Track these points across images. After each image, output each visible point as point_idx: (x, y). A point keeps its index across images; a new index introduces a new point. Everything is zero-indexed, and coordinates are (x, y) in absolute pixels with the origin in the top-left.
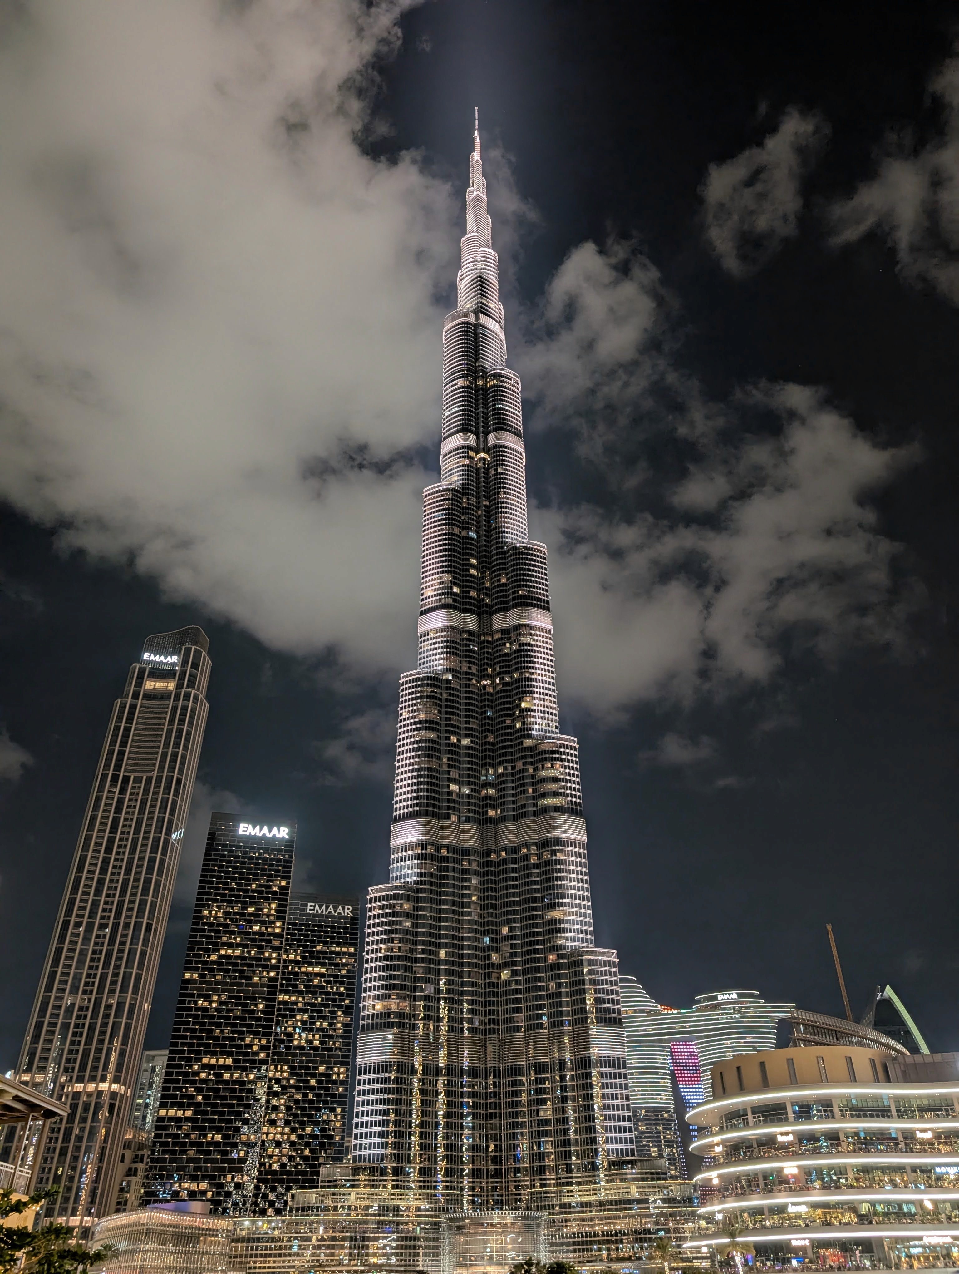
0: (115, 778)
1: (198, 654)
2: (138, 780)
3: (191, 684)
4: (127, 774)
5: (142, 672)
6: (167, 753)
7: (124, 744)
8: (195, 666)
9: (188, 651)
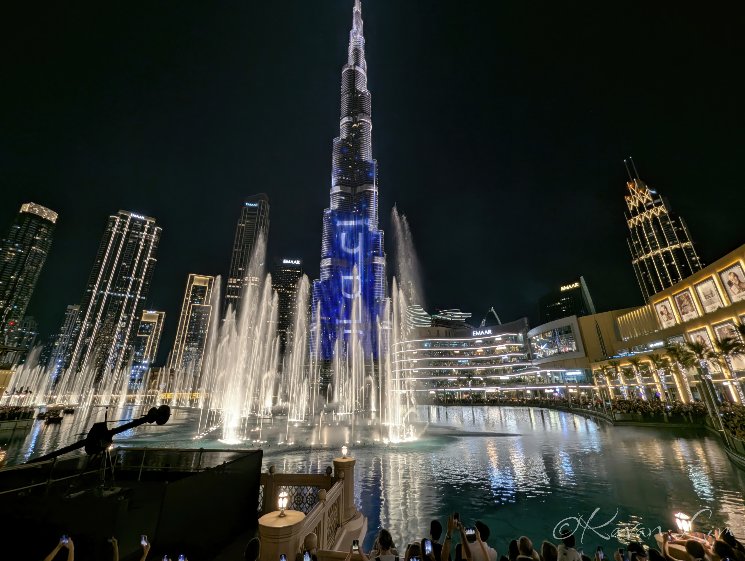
0: (240, 245)
1: (264, 203)
2: (248, 246)
3: (263, 214)
4: (244, 244)
5: (246, 209)
7: (242, 234)
8: (264, 207)
9: (261, 202)
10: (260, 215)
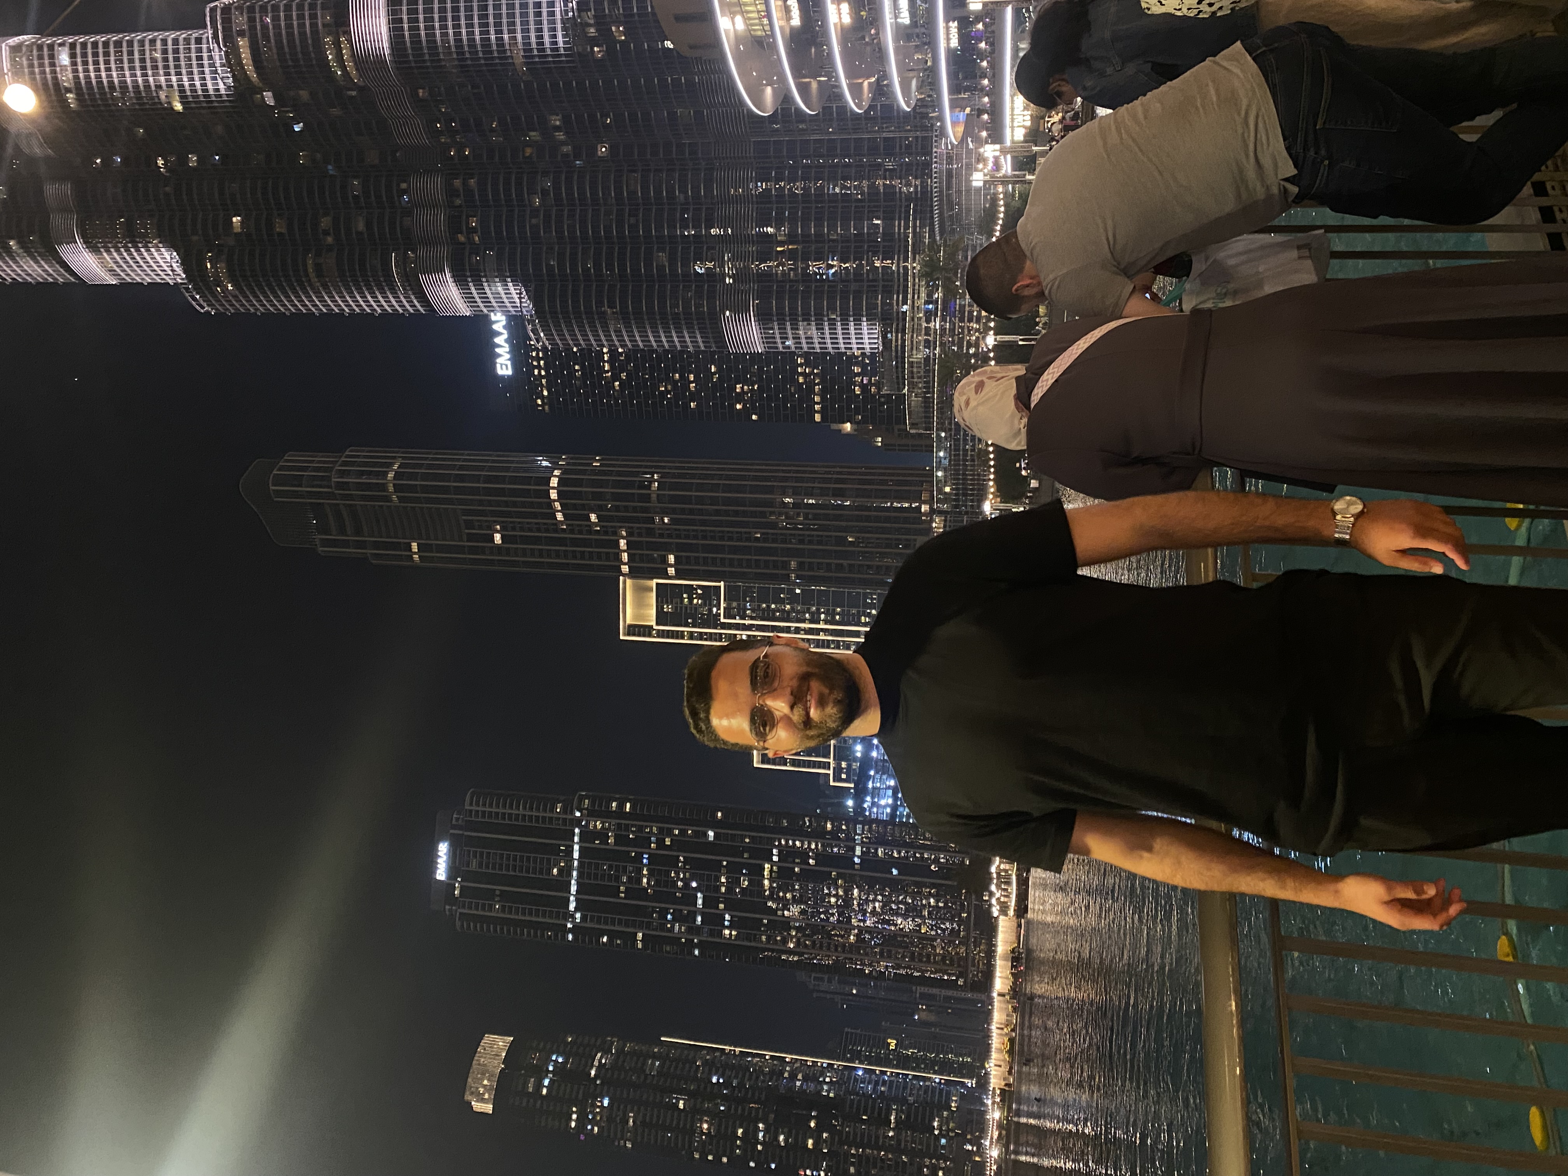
2: (469, 525)
4: (465, 537)
9: (278, 493)
10: (333, 493)
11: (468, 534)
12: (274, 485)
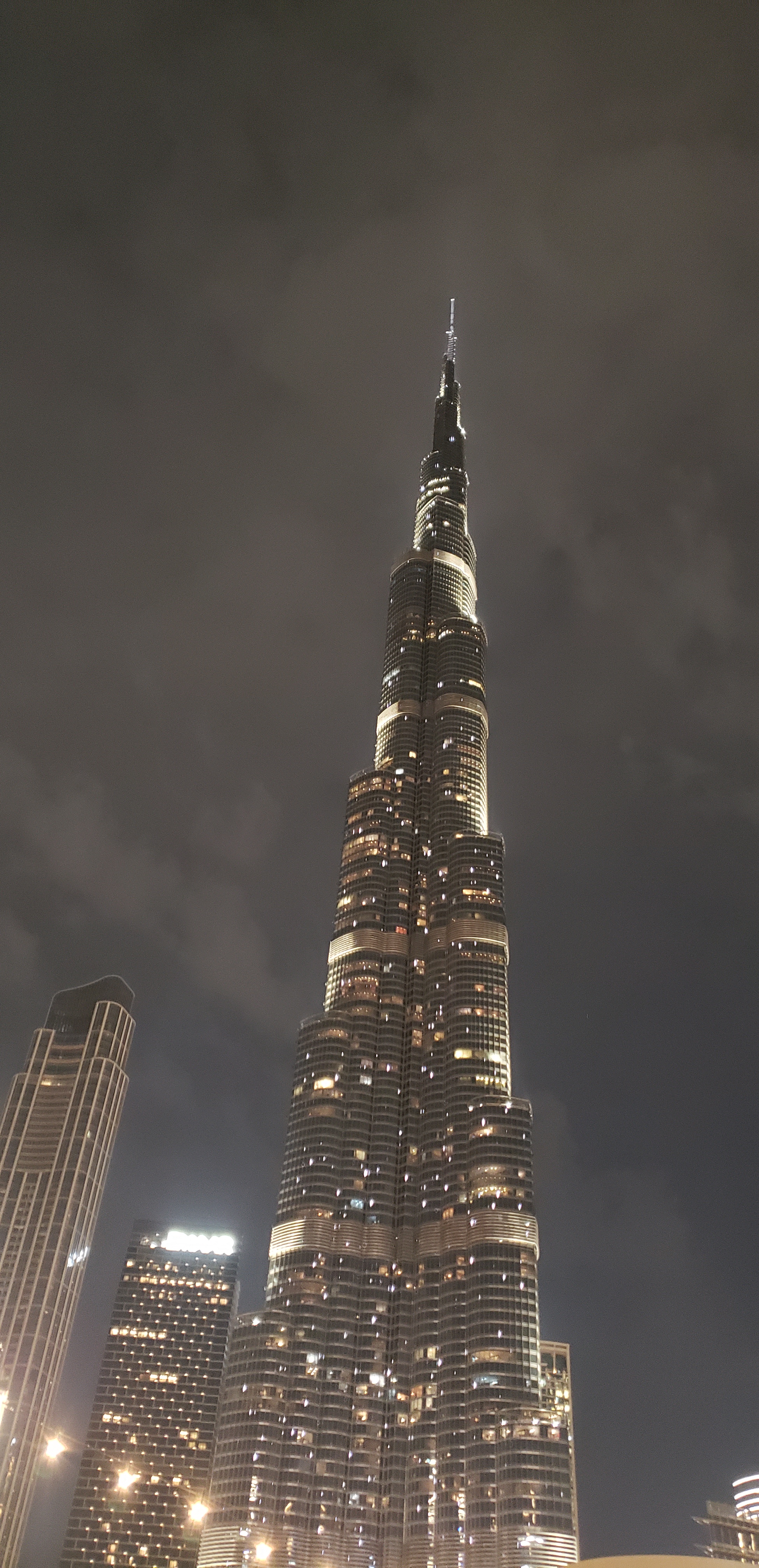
0: (5, 1177)
3: (105, 1051)
4: (20, 1170)
5: (46, 1037)
6: (69, 1141)
7: (19, 1130)
8: (111, 1027)
9: (103, 1008)
10: (93, 1056)
11: (22, 1174)
12: (111, 1005)
